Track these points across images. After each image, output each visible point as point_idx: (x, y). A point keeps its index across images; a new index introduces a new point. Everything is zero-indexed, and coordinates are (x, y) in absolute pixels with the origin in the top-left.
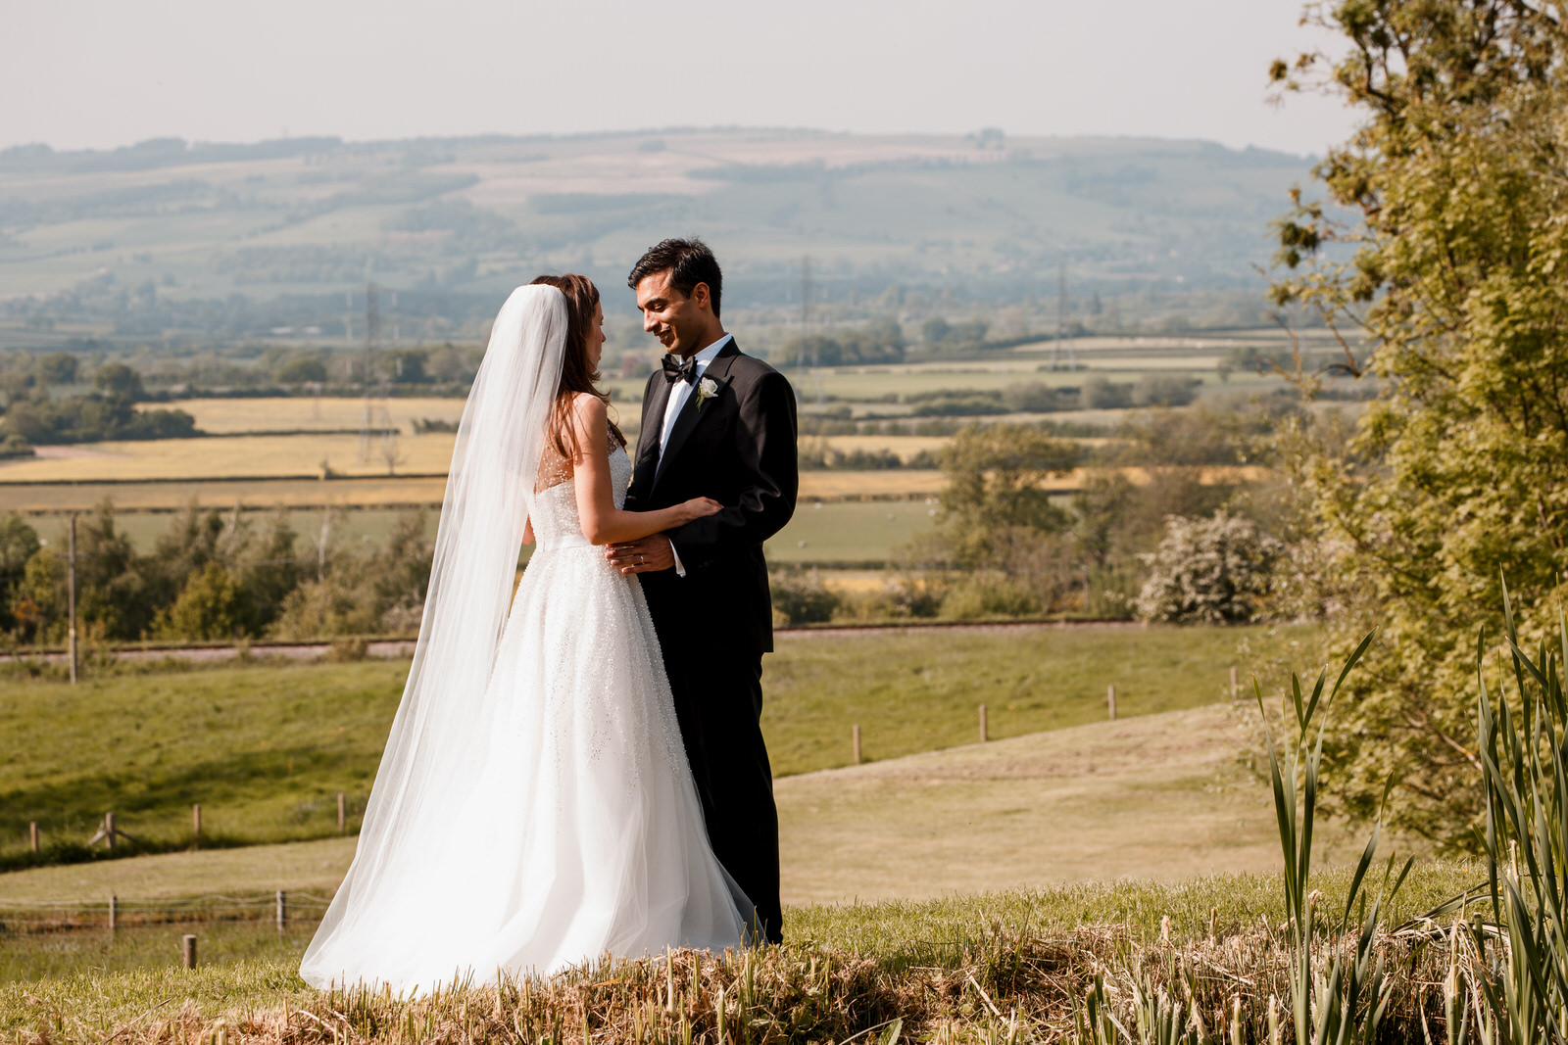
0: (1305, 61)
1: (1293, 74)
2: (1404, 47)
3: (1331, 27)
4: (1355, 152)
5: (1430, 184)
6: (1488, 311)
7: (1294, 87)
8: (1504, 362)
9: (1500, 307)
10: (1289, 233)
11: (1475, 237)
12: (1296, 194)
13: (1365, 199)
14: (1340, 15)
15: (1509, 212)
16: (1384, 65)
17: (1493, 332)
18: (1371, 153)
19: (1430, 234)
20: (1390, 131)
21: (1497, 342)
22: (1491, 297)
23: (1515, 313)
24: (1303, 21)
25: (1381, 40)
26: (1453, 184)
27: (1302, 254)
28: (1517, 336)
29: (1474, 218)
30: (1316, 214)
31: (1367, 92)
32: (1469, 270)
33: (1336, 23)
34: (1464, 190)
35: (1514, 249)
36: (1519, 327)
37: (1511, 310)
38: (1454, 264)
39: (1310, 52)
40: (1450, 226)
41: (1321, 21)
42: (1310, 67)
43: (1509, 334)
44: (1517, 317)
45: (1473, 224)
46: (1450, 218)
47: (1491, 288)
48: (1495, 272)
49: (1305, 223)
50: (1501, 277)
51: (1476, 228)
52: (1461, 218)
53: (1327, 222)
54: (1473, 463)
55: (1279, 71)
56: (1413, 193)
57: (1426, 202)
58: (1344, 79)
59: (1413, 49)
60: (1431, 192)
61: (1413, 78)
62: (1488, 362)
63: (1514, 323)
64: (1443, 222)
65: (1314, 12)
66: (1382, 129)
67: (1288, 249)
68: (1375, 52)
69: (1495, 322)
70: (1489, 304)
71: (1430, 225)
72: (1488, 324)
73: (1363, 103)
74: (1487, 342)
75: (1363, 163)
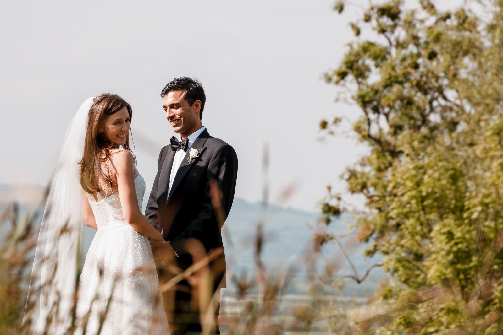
0: (337, 121)
1: (331, 127)
2: (387, 115)
3: (350, 104)
4: (359, 169)
5: (413, 172)
6: (443, 237)
7: (332, 133)
8: (452, 263)
9: (450, 235)
10: (326, 208)
11: (436, 200)
12: (329, 188)
13: (365, 191)
14: (356, 97)
15: (454, 188)
16: (377, 123)
17: (447, 247)
18: (368, 169)
19: (413, 197)
20: (378, 158)
21: (448, 253)
22: (445, 230)
23: (458, 238)
24: (337, 100)
25: (376, 110)
26: (425, 173)
27: (332, 218)
28: (459, 250)
29: (437, 190)
30: (339, 199)
31: (369, 137)
32: (433, 216)
33: (354, 102)
34: (430, 176)
35: (456, 207)
36: (460, 246)
37: (456, 237)
38: (425, 214)
39: (339, 116)
40: (424, 194)
41: (345, 101)
42: (339, 124)
43: (455, 249)
44: (458, 241)
45: (435, 193)
46: (424, 190)
47: (445, 226)
48: (447, 218)
49: (333, 203)
50: (450, 220)
51: (437, 195)
52: (430, 190)
53: (345, 203)
54: (437, 314)
55: (324, 125)
56: (405, 177)
57: (411, 181)
58: (358, 129)
59: (392, 116)
60: (415, 176)
61: (392, 130)
62: (444, 264)
63: (456, 244)
64: (421, 192)
65: (342, 96)
66: (374, 156)
67: (325, 216)
68: (372, 116)
69: (447, 243)
70: (444, 233)
71: (414, 193)
72: (444, 244)
73: (366, 143)
74: (444, 253)
75: (363, 174)
